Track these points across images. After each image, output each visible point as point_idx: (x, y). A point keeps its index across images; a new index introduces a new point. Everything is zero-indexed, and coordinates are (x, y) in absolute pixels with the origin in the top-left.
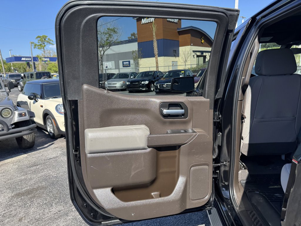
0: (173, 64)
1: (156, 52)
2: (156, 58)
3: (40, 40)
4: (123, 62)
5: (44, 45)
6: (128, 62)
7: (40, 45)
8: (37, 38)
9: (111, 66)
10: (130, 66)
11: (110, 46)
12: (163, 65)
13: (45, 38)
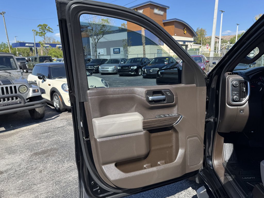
0: (158, 52)
1: (144, 41)
2: (143, 46)
3: (41, 28)
4: (114, 49)
5: (45, 33)
6: (118, 50)
7: (41, 32)
8: (38, 26)
9: (103, 53)
10: (120, 53)
11: (103, 35)
12: (150, 53)
13: (45, 26)
